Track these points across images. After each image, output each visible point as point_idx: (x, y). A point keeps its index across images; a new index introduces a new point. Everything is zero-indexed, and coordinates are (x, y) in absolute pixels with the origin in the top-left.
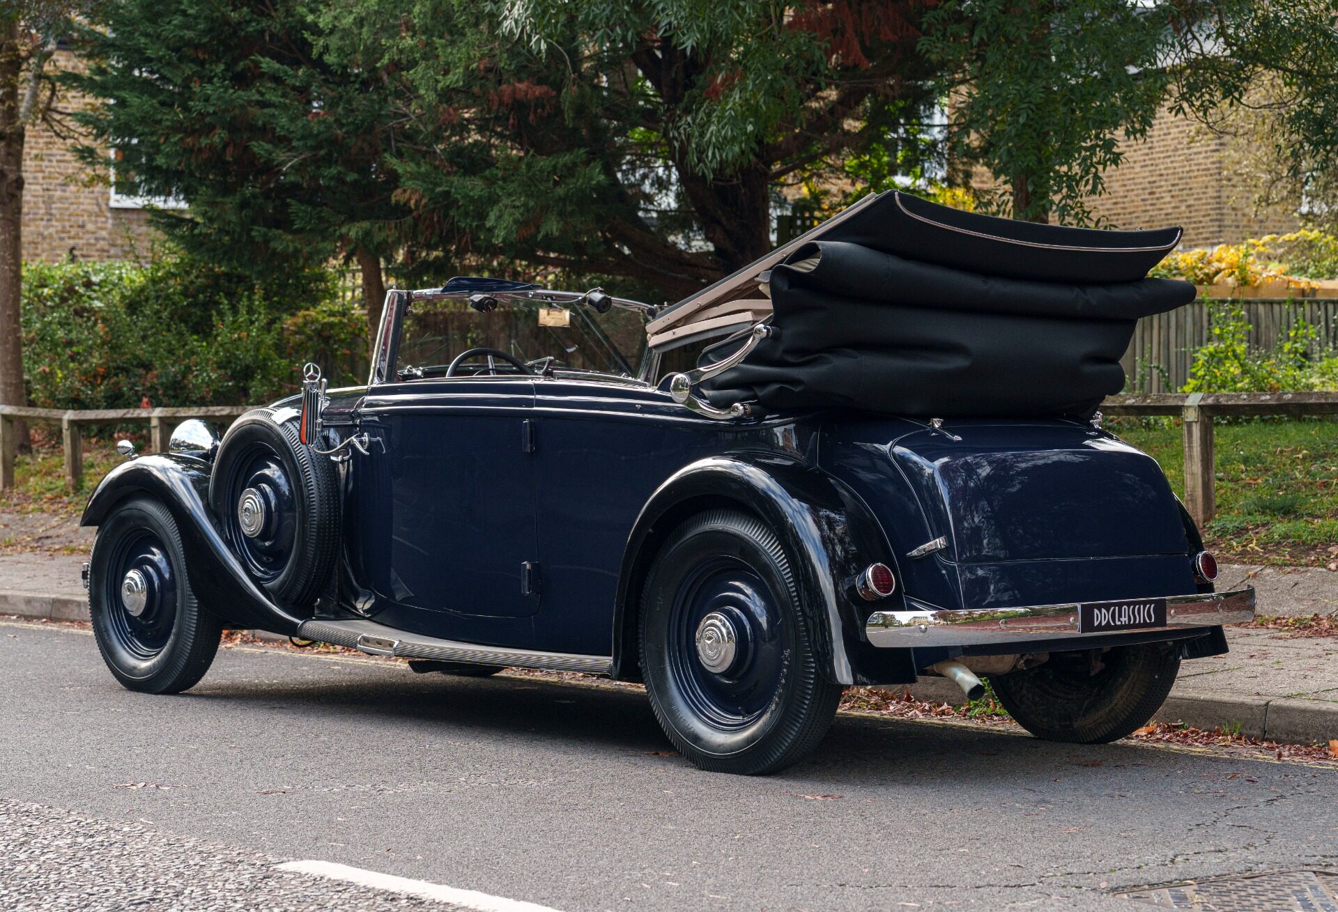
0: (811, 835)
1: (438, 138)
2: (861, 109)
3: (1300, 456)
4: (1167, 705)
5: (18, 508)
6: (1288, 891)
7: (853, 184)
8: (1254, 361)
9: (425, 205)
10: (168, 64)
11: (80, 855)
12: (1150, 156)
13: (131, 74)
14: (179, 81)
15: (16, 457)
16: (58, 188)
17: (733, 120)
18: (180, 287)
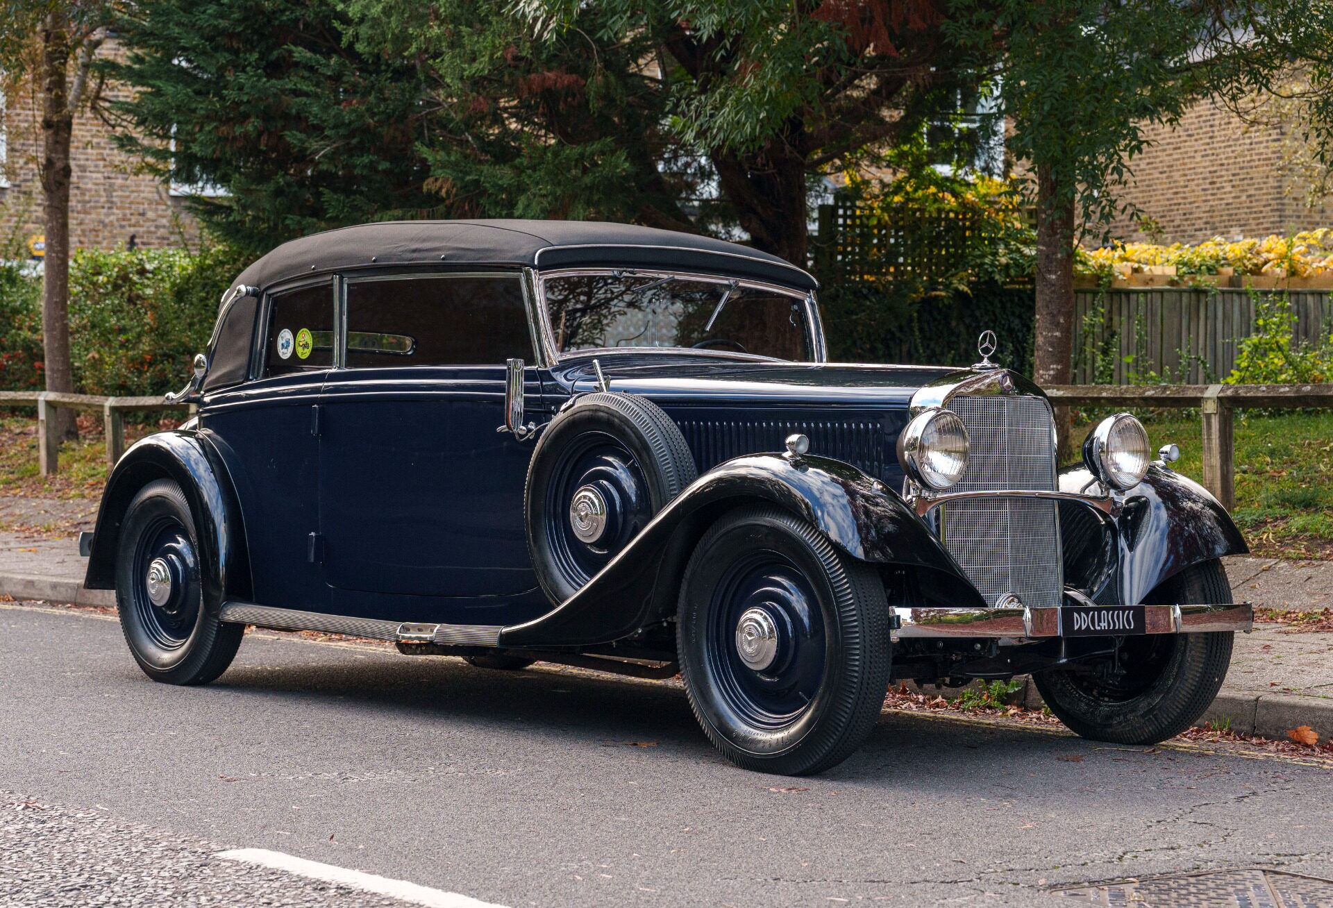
0: (763, 826)
1: (470, 126)
2: (900, 99)
3: (1328, 448)
5: (60, 494)
6: (1230, 889)
7: (894, 173)
8: (1297, 353)
9: (457, 195)
10: (204, 53)
11: (25, 841)
12: (1211, 146)
13: (170, 62)
14: (214, 70)
15: (62, 443)
16: (119, 176)
17: (749, 106)
18: (227, 275)
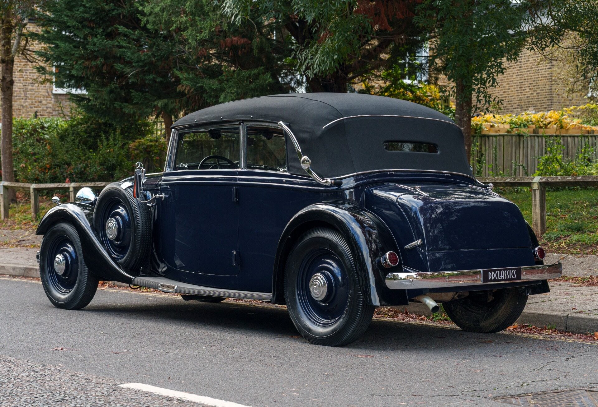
0: (359, 373)
1: (198, 62)
2: (388, 49)
3: (585, 205)
4: (523, 316)
5: (11, 227)
6: (573, 398)
7: (385, 83)
8: (566, 163)
9: (192, 92)
10: (78, 29)
11: (31, 380)
12: (520, 71)
13: (61, 33)
14: (82, 37)
15: (10, 204)
16: (30, 85)
17: (328, 53)
18: (84, 129)
